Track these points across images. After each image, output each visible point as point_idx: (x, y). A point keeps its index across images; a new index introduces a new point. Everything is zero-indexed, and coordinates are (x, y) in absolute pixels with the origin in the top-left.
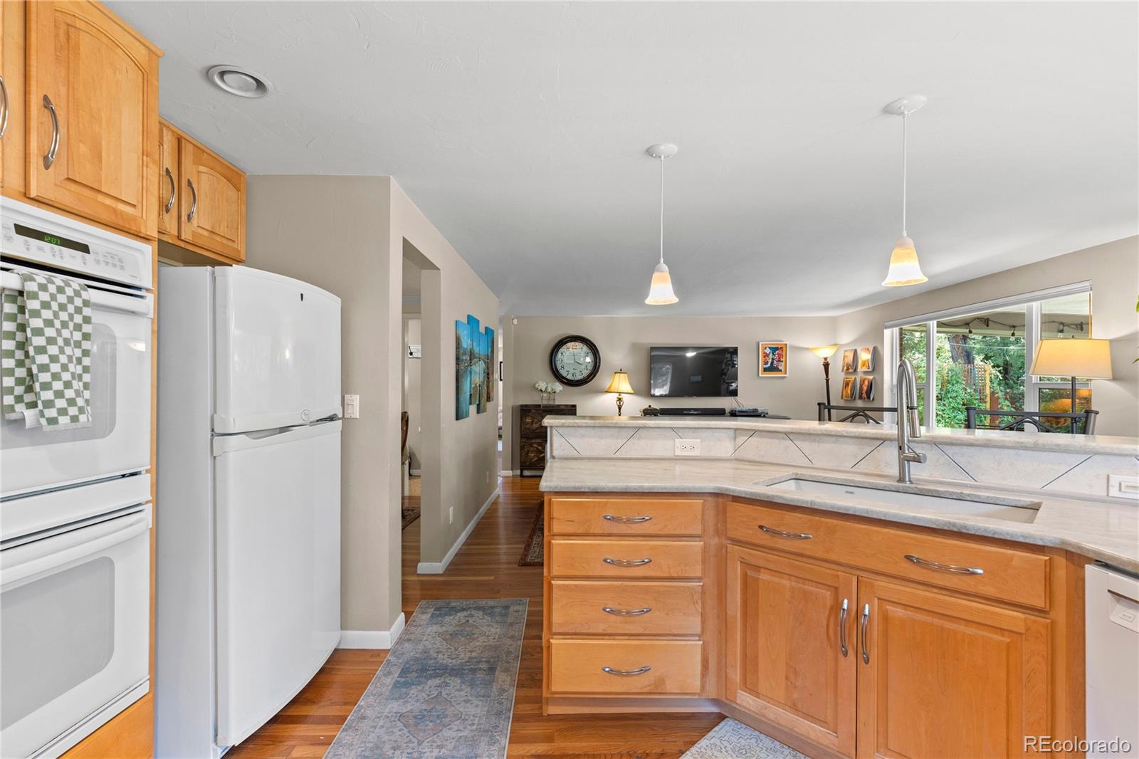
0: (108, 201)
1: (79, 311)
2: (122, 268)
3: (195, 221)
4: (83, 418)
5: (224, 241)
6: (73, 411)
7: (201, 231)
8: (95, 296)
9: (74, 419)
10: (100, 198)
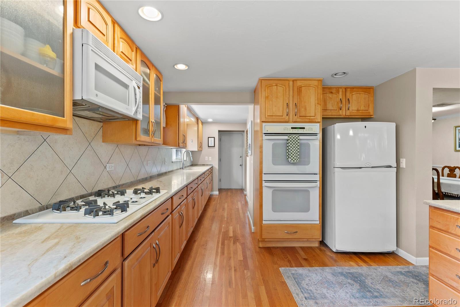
0: (308, 117)
1: (297, 141)
2: (312, 130)
3: (351, 109)
4: (295, 161)
5: (363, 111)
6: (294, 159)
7: (353, 111)
8: (301, 137)
9: (294, 161)
10: (307, 117)
